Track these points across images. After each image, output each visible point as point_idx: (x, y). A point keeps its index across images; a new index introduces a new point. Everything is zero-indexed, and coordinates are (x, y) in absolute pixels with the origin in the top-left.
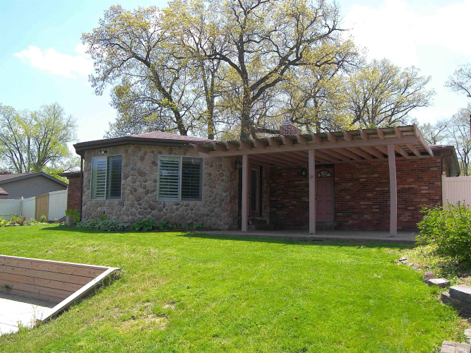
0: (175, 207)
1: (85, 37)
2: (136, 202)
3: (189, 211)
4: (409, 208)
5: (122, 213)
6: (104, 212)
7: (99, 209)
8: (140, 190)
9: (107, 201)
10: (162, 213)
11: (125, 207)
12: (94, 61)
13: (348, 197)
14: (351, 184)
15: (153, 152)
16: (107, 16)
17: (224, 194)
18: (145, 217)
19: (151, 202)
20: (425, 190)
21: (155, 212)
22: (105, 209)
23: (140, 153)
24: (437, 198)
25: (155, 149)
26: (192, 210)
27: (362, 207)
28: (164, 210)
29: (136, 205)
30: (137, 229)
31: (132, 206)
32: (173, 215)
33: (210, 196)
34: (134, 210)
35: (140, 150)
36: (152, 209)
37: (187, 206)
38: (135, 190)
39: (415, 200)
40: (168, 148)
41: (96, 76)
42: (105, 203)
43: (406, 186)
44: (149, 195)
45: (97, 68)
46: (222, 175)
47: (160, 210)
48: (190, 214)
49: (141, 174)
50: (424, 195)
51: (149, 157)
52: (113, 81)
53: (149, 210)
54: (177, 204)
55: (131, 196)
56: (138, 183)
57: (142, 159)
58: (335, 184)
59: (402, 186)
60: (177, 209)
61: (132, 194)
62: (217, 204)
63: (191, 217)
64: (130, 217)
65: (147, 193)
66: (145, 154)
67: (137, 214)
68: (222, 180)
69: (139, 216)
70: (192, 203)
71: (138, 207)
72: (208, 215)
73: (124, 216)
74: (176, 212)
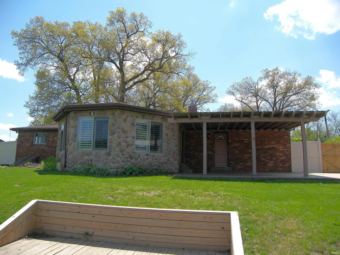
0: (146, 157)
1: (14, 34)
2: (120, 153)
3: (155, 160)
4: (273, 159)
5: (109, 161)
6: (91, 160)
7: (86, 157)
8: (124, 144)
9: (94, 152)
10: (137, 161)
11: (111, 157)
12: (20, 51)
13: (237, 152)
14: (239, 144)
15: (132, 116)
16: (31, 22)
17: (175, 148)
18: (127, 164)
19: (131, 153)
20: (281, 148)
21: (133, 160)
22: (91, 157)
23: (124, 116)
24: (288, 153)
25: (134, 114)
26: (156, 159)
27: (246, 158)
28: (139, 159)
29: (120, 155)
30: (128, 174)
31: (118, 156)
32: (145, 163)
33: (167, 150)
34: (119, 159)
35: (124, 114)
36: (131, 158)
37: (153, 156)
38: (120, 144)
39: (277, 154)
40: (142, 114)
41: (20, 62)
42: (91, 153)
43: (271, 146)
44: (129, 148)
45: (21, 56)
46: (174, 135)
47: (136, 159)
48: (155, 163)
49: (124, 132)
50: (281, 152)
51: (130, 119)
52: (34, 67)
53: (129, 159)
54: (148, 155)
55: (117, 148)
56: (122, 139)
57: (125, 121)
58: (228, 143)
59: (269, 146)
60: (147, 159)
61: (118, 147)
62: (171, 155)
63: (155, 164)
64: (116, 164)
65: (128, 146)
66: (127, 117)
67: (121, 162)
68: (174, 139)
69: (122, 163)
70: (156, 154)
71: (122, 156)
72: (166, 163)
73: (111, 163)
74: (147, 161)
